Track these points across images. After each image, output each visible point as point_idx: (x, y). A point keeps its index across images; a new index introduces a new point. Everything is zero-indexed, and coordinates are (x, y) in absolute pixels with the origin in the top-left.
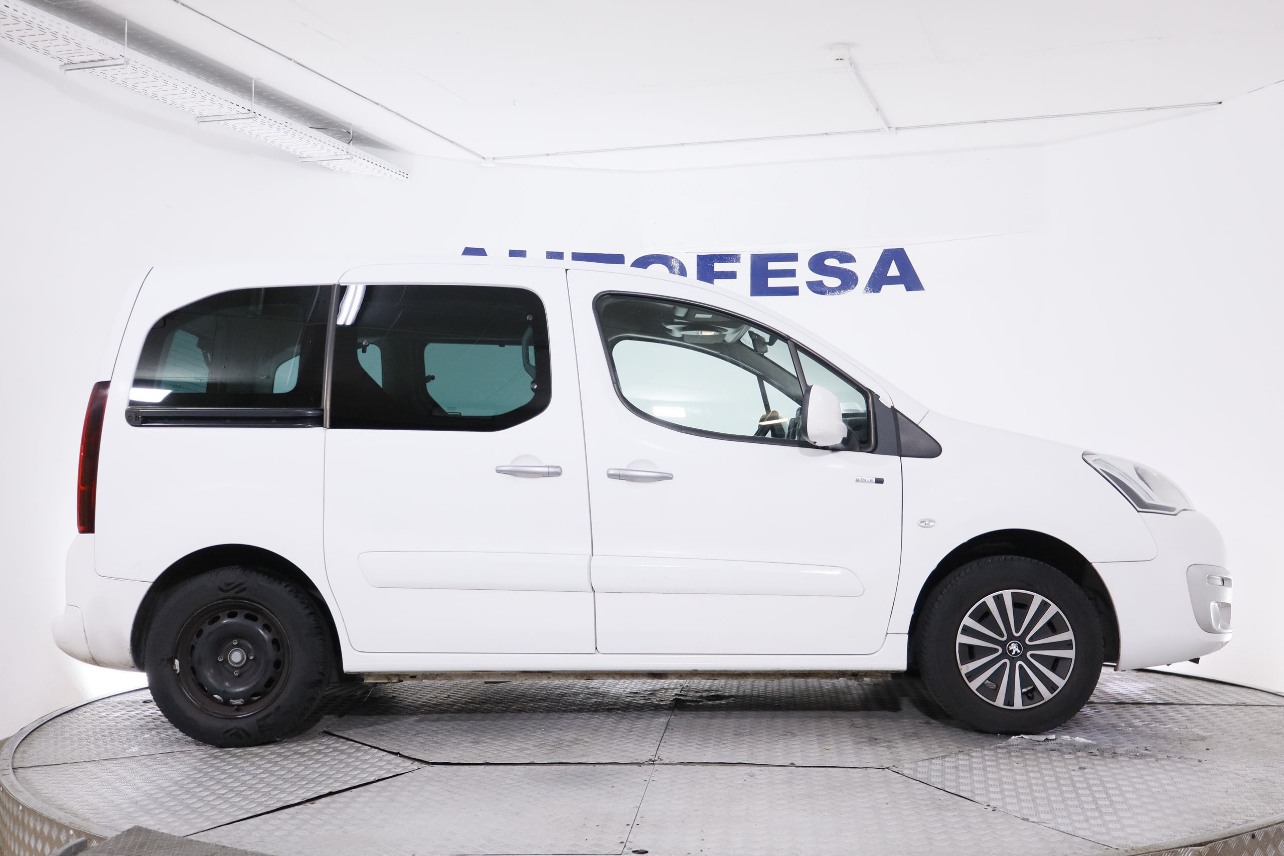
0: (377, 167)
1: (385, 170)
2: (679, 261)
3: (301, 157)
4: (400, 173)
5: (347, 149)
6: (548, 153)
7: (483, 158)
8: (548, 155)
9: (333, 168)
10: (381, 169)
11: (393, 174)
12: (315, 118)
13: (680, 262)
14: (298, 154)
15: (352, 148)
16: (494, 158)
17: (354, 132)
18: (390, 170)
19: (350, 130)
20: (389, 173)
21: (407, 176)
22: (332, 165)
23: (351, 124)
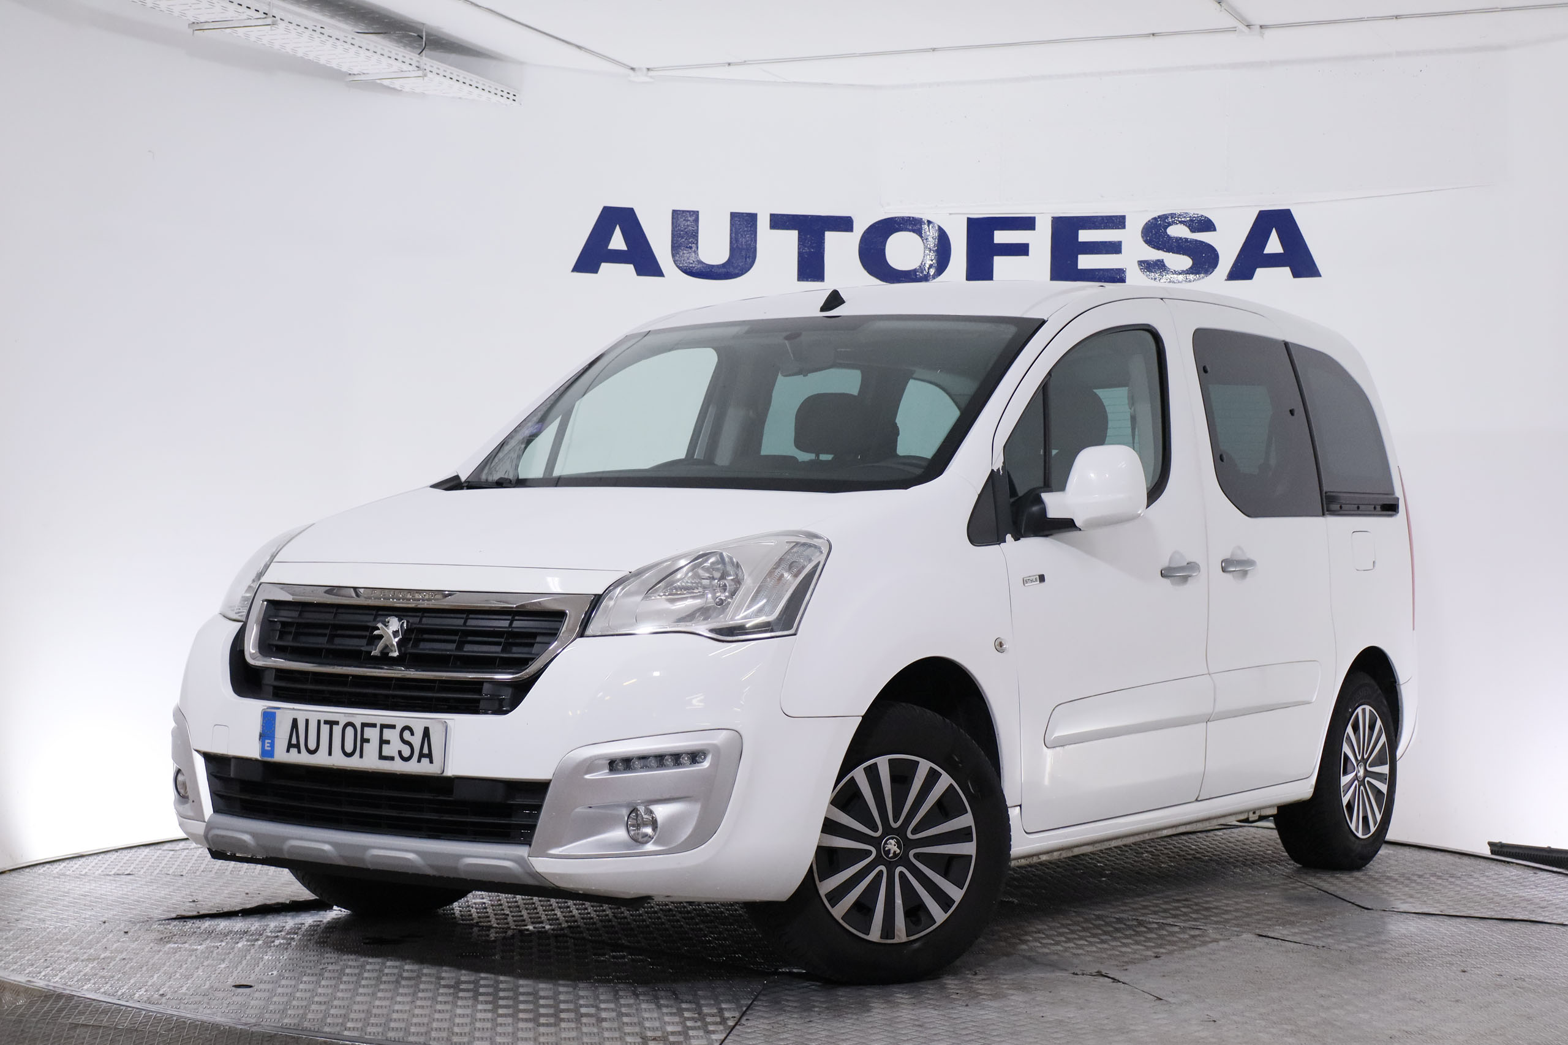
0: (466, 88)
1: (479, 91)
2: (939, 227)
3: (350, 74)
4: (502, 93)
5: (418, 61)
6: (730, 62)
7: (633, 69)
8: (729, 64)
9: (400, 89)
10: (473, 89)
11: (492, 96)
12: (370, 16)
13: (941, 230)
14: (344, 69)
15: (428, 61)
16: (648, 69)
17: (428, 35)
18: (487, 89)
19: (422, 31)
20: (485, 94)
21: (514, 98)
22: (397, 84)
23: (423, 24)
